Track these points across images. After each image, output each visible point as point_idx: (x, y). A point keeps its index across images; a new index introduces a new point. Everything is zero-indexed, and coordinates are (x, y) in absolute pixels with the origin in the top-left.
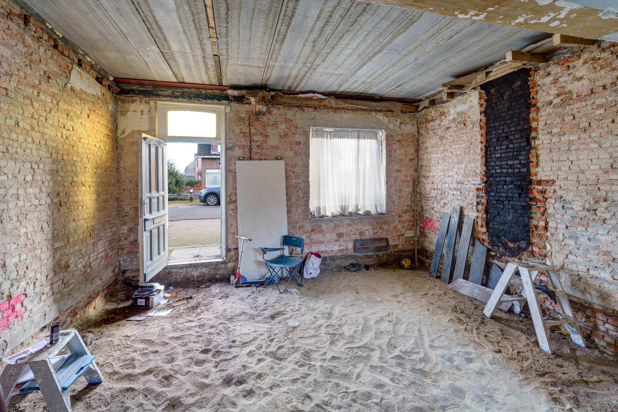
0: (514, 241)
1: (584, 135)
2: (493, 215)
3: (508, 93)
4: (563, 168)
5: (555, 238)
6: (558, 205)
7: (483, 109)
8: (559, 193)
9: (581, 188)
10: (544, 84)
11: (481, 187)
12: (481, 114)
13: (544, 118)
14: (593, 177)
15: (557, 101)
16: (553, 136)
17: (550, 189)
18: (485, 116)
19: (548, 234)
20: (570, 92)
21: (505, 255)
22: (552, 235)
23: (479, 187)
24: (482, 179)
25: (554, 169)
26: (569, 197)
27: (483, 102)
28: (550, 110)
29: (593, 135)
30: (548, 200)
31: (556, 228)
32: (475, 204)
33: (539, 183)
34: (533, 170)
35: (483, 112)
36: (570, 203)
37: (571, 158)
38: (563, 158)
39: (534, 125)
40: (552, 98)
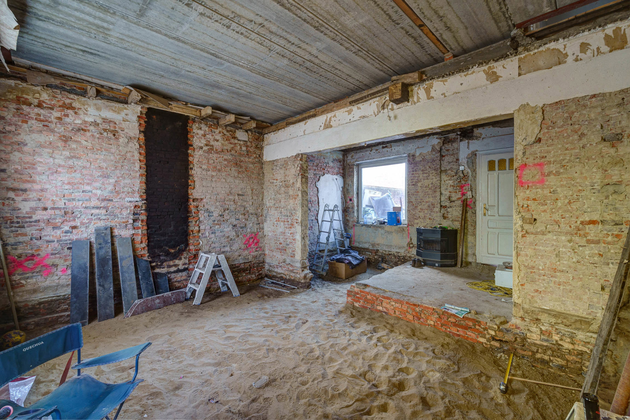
0: (174, 247)
1: (219, 174)
2: (154, 230)
3: (170, 127)
4: (209, 192)
5: (204, 236)
6: (206, 214)
7: (142, 129)
8: (206, 207)
9: (218, 204)
10: (198, 134)
11: (140, 204)
12: (140, 133)
13: (197, 156)
14: (223, 197)
15: (205, 148)
16: (203, 170)
17: (201, 205)
18: (145, 136)
19: (200, 234)
20: (212, 146)
21: (165, 261)
22: (202, 234)
23: (136, 204)
24: (141, 196)
25: (204, 191)
26: (212, 209)
27: (142, 122)
28: (201, 152)
29: (223, 174)
30: (200, 212)
31: (205, 229)
32: (131, 221)
33: (194, 200)
34: (190, 191)
35: (143, 132)
36: (212, 212)
37: (213, 185)
38: (209, 185)
39: (190, 159)
40: (202, 145)
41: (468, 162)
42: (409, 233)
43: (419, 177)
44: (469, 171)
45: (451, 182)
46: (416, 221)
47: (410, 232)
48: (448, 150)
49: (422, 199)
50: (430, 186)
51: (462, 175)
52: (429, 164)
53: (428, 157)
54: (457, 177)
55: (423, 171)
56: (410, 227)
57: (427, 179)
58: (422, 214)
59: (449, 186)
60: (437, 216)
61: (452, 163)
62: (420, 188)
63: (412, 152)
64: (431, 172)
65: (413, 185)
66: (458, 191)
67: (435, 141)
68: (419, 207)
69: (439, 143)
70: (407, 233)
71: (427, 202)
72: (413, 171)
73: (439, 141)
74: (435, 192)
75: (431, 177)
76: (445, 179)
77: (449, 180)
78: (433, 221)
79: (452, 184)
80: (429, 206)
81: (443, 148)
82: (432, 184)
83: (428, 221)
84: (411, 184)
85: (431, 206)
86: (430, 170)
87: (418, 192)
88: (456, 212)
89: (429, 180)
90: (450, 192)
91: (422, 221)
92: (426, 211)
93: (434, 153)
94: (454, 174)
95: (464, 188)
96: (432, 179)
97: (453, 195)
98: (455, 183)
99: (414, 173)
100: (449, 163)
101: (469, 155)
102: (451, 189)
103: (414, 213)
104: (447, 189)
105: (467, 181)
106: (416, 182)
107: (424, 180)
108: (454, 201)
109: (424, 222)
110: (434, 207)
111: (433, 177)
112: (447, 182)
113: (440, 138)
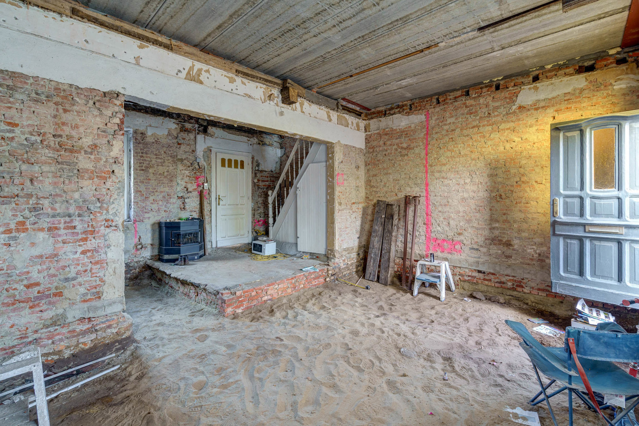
41: (204, 155)
42: (136, 231)
43: (151, 161)
44: (205, 164)
45: (187, 172)
46: (147, 215)
47: (137, 229)
48: (184, 139)
49: (155, 189)
50: (166, 174)
51: (197, 167)
52: (165, 149)
53: (164, 141)
54: (192, 168)
55: (156, 155)
56: (137, 223)
57: (162, 166)
58: (155, 206)
59: (185, 176)
60: (174, 208)
61: (188, 153)
62: (152, 175)
63: (142, 129)
64: (167, 158)
65: (143, 170)
66: (193, 182)
67: (172, 125)
68: (151, 198)
69: (176, 128)
70: (133, 231)
71: (161, 192)
72: (142, 153)
73: (176, 126)
74: (171, 181)
75: (166, 163)
76: (181, 168)
77: (185, 170)
78: (169, 214)
79: (189, 175)
80: (164, 197)
81: (179, 135)
82: (168, 172)
83: (163, 214)
84: (139, 168)
85: (167, 197)
86: (165, 155)
87: (150, 180)
88: (193, 203)
89: (164, 168)
90: (186, 182)
91: (156, 214)
92: (161, 203)
93: (170, 138)
94: (189, 164)
95: (199, 179)
96: (168, 166)
97: (189, 186)
98: (191, 174)
99: (144, 155)
100: (186, 152)
101: (205, 149)
102: (187, 179)
103: (144, 205)
104: (182, 179)
105: (202, 173)
106: (147, 167)
107: (158, 166)
108: (191, 192)
109: (158, 215)
110: (170, 198)
111: (170, 165)
112: (183, 172)
113: (178, 124)
